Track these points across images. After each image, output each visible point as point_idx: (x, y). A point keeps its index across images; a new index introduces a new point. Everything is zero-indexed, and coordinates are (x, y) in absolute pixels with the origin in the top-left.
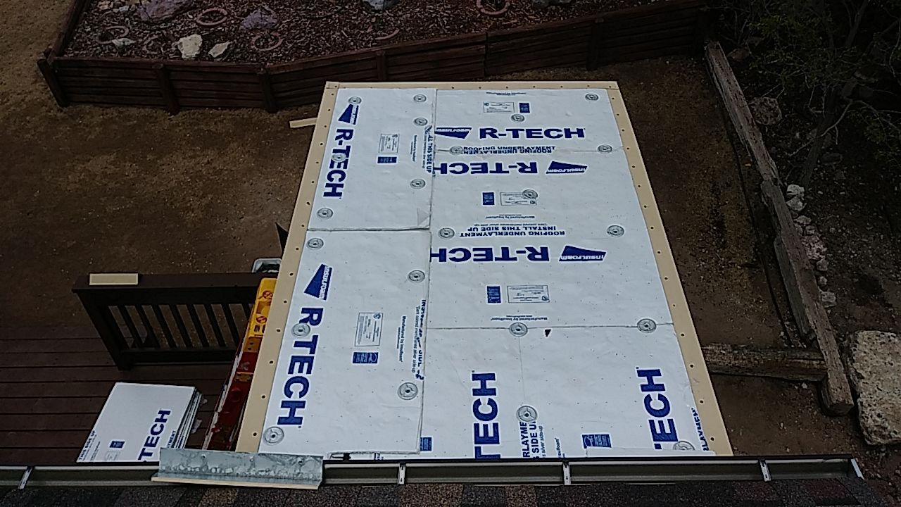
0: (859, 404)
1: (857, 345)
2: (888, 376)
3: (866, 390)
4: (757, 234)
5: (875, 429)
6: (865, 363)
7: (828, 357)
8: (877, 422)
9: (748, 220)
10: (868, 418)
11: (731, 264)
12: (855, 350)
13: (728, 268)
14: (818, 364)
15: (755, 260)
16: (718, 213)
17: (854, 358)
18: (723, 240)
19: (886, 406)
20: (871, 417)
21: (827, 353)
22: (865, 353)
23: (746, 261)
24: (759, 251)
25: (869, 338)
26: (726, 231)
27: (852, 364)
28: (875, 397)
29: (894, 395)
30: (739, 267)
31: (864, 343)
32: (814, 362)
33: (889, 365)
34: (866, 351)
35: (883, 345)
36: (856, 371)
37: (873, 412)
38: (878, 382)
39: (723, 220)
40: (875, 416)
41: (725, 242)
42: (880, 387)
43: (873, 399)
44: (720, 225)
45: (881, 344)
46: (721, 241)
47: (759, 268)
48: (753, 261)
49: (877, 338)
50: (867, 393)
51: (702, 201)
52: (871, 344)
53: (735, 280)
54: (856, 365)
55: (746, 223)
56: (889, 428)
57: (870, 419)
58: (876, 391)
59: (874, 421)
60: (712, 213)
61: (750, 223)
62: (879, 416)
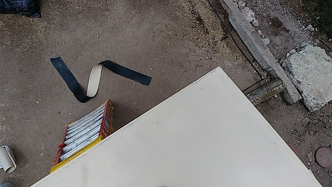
0: (304, 97)
1: (292, 65)
2: (309, 76)
3: (304, 88)
4: (218, 16)
5: (315, 106)
6: (298, 74)
7: (283, 79)
8: (314, 102)
9: (211, 10)
10: (310, 102)
11: (216, 42)
12: (292, 69)
13: (216, 45)
14: (282, 87)
15: (225, 33)
16: (195, 12)
17: (294, 74)
18: (205, 29)
19: (314, 92)
20: (311, 101)
21: (282, 77)
22: (296, 68)
23: (221, 37)
24: (224, 27)
25: (295, 59)
26: (204, 22)
27: (293, 77)
28: (309, 90)
29: (315, 84)
30: (220, 42)
31: (294, 63)
32: (281, 86)
33: (308, 70)
34: (297, 67)
35: (301, 59)
36: (297, 80)
37: (311, 98)
38: (307, 81)
39: (199, 15)
40: (313, 100)
41: (207, 29)
42: (308, 84)
43: (308, 91)
44: (199, 19)
45: (300, 59)
46: (204, 29)
47: (228, 38)
48: (224, 35)
49: (298, 57)
50: (305, 89)
51: (184, 7)
52: (296, 62)
53: (222, 51)
54: (296, 77)
55: (210, 12)
56: (320, 103)
57: (311, 103)
58: (308, 86)
59: (313, 102)
60: (192, 13)
61: (212, 11)
62: (314, 99)
